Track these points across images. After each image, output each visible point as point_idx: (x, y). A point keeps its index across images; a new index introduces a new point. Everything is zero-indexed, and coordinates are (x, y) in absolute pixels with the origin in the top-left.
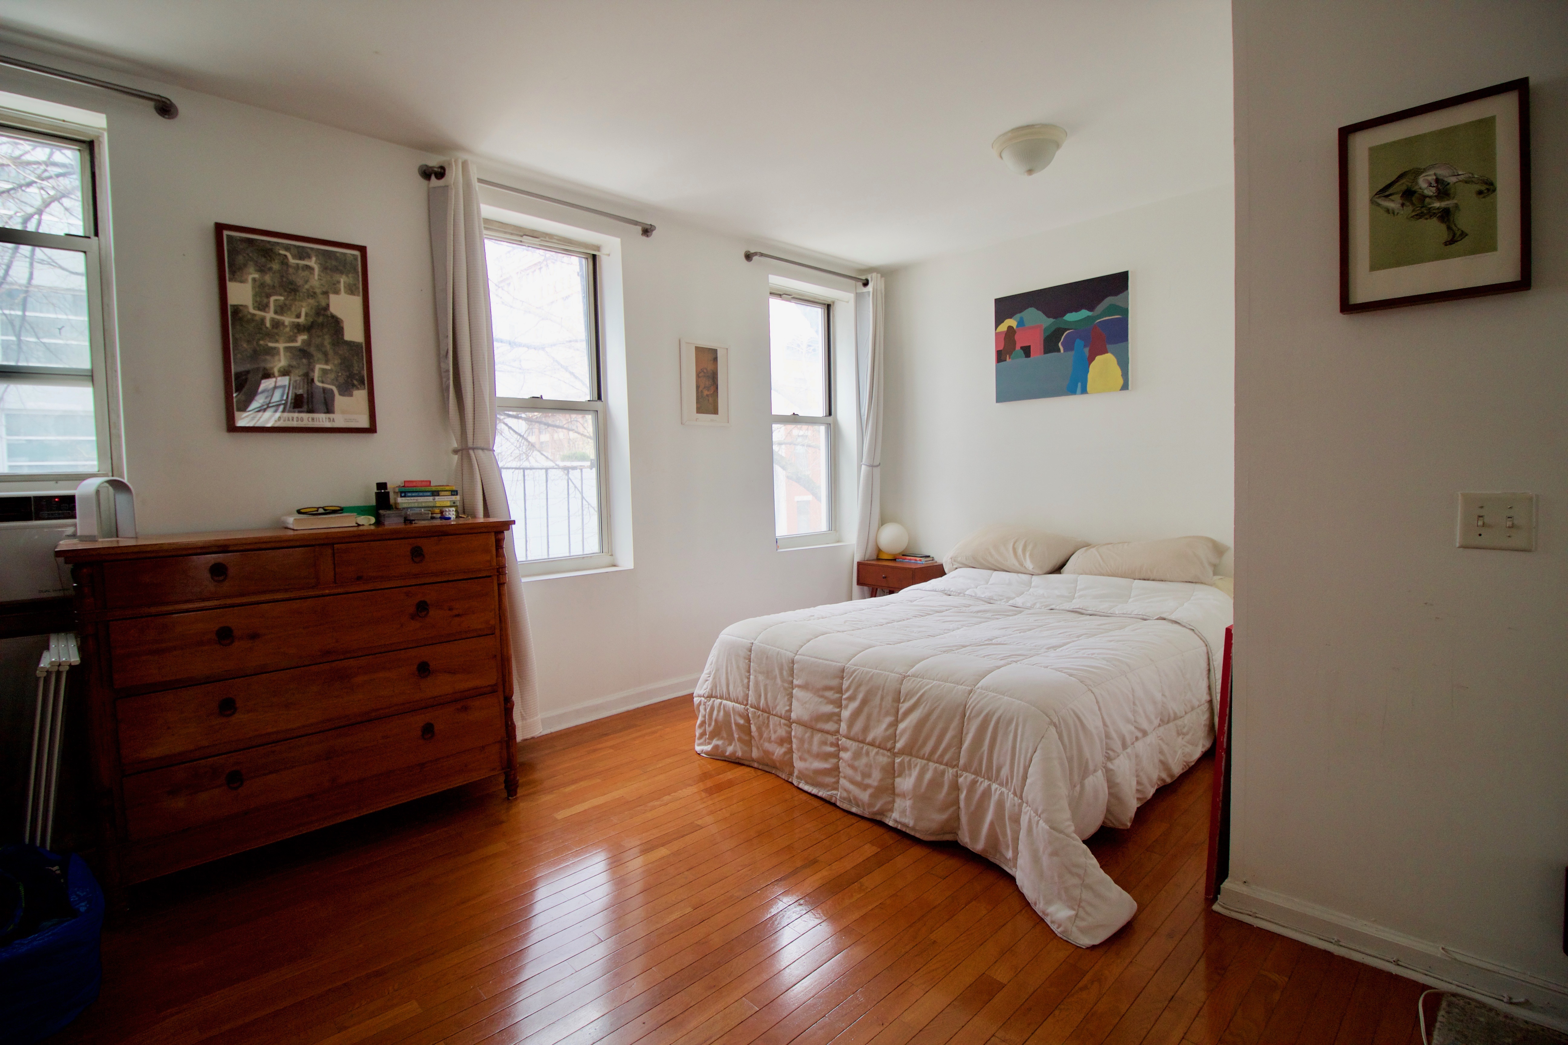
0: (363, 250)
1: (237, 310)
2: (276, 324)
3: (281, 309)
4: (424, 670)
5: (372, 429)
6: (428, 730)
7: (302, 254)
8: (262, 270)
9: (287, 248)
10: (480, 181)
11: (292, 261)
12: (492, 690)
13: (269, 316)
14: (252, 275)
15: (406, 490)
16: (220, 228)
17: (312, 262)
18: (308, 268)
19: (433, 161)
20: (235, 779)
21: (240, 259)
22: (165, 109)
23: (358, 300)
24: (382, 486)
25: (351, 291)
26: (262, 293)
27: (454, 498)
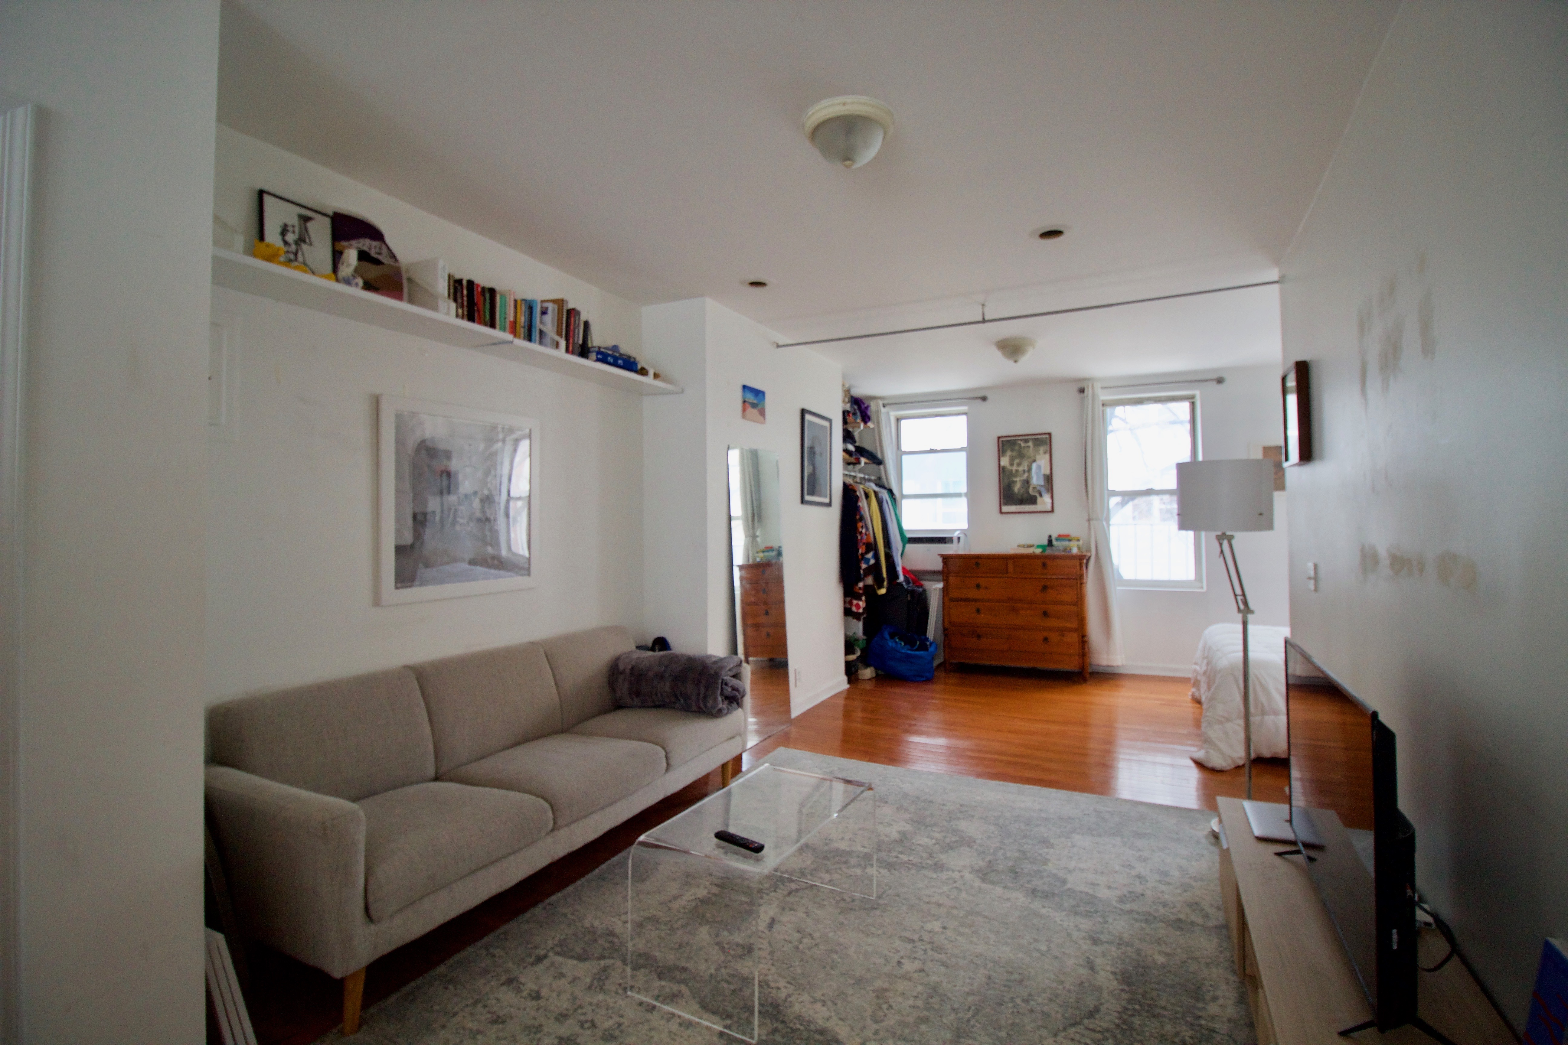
0: (1050, 434)
1: (1004, 468)
2: (1017, 471)
3: (1019, 465)
4: (1045, 614)
5: (1052, 511)
6: (1046, 639)
7: (1026, 441)
8: (1012, 450)
9: (1021, 440)
10: (1102, 388)
11: (1023, 444)
12: (1076, 630)
13: (1014, 468)
14: (1009, 453)
15: (1061, 538)
16: (999, 438)
17: (1030, 444)
18: (1029, 447)
19: (1081, 385)
20: (979, 637)
21: (1005, 448)
22: (984, 399)
23: (1047, 456)
24: (1050, 536)
25: (1045, 453)
26: (1012, 459)
27: (1078, 543)
